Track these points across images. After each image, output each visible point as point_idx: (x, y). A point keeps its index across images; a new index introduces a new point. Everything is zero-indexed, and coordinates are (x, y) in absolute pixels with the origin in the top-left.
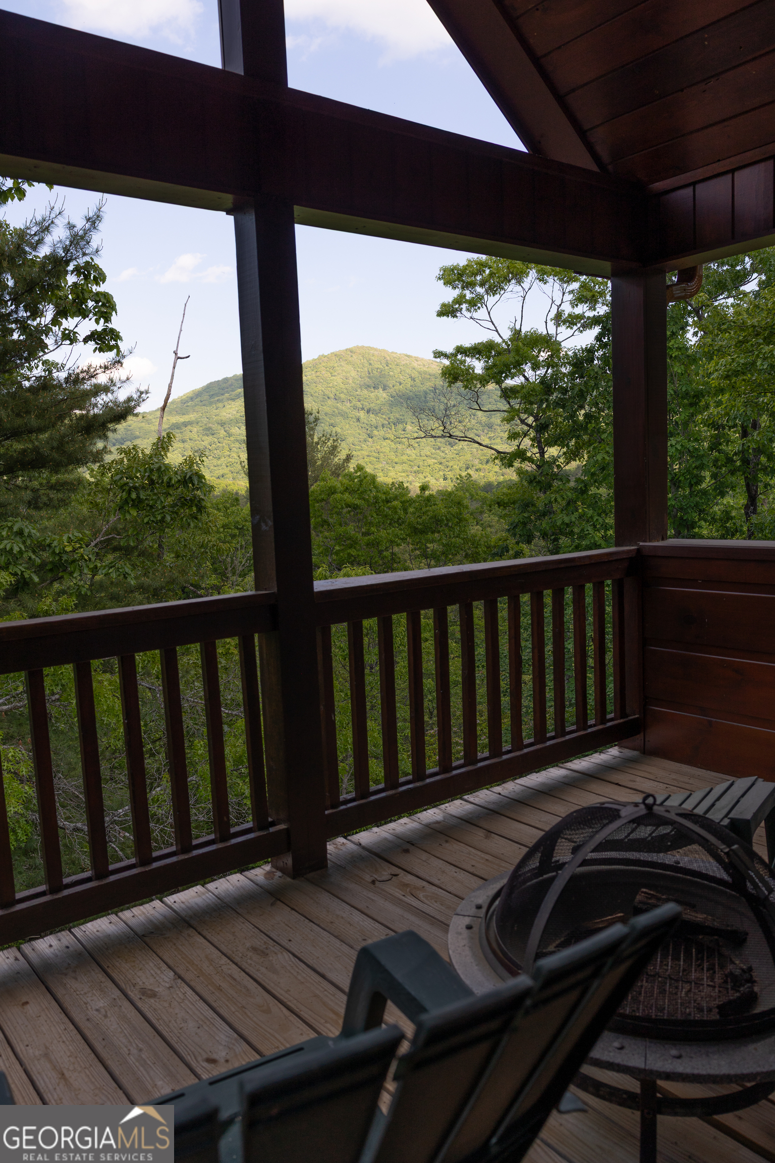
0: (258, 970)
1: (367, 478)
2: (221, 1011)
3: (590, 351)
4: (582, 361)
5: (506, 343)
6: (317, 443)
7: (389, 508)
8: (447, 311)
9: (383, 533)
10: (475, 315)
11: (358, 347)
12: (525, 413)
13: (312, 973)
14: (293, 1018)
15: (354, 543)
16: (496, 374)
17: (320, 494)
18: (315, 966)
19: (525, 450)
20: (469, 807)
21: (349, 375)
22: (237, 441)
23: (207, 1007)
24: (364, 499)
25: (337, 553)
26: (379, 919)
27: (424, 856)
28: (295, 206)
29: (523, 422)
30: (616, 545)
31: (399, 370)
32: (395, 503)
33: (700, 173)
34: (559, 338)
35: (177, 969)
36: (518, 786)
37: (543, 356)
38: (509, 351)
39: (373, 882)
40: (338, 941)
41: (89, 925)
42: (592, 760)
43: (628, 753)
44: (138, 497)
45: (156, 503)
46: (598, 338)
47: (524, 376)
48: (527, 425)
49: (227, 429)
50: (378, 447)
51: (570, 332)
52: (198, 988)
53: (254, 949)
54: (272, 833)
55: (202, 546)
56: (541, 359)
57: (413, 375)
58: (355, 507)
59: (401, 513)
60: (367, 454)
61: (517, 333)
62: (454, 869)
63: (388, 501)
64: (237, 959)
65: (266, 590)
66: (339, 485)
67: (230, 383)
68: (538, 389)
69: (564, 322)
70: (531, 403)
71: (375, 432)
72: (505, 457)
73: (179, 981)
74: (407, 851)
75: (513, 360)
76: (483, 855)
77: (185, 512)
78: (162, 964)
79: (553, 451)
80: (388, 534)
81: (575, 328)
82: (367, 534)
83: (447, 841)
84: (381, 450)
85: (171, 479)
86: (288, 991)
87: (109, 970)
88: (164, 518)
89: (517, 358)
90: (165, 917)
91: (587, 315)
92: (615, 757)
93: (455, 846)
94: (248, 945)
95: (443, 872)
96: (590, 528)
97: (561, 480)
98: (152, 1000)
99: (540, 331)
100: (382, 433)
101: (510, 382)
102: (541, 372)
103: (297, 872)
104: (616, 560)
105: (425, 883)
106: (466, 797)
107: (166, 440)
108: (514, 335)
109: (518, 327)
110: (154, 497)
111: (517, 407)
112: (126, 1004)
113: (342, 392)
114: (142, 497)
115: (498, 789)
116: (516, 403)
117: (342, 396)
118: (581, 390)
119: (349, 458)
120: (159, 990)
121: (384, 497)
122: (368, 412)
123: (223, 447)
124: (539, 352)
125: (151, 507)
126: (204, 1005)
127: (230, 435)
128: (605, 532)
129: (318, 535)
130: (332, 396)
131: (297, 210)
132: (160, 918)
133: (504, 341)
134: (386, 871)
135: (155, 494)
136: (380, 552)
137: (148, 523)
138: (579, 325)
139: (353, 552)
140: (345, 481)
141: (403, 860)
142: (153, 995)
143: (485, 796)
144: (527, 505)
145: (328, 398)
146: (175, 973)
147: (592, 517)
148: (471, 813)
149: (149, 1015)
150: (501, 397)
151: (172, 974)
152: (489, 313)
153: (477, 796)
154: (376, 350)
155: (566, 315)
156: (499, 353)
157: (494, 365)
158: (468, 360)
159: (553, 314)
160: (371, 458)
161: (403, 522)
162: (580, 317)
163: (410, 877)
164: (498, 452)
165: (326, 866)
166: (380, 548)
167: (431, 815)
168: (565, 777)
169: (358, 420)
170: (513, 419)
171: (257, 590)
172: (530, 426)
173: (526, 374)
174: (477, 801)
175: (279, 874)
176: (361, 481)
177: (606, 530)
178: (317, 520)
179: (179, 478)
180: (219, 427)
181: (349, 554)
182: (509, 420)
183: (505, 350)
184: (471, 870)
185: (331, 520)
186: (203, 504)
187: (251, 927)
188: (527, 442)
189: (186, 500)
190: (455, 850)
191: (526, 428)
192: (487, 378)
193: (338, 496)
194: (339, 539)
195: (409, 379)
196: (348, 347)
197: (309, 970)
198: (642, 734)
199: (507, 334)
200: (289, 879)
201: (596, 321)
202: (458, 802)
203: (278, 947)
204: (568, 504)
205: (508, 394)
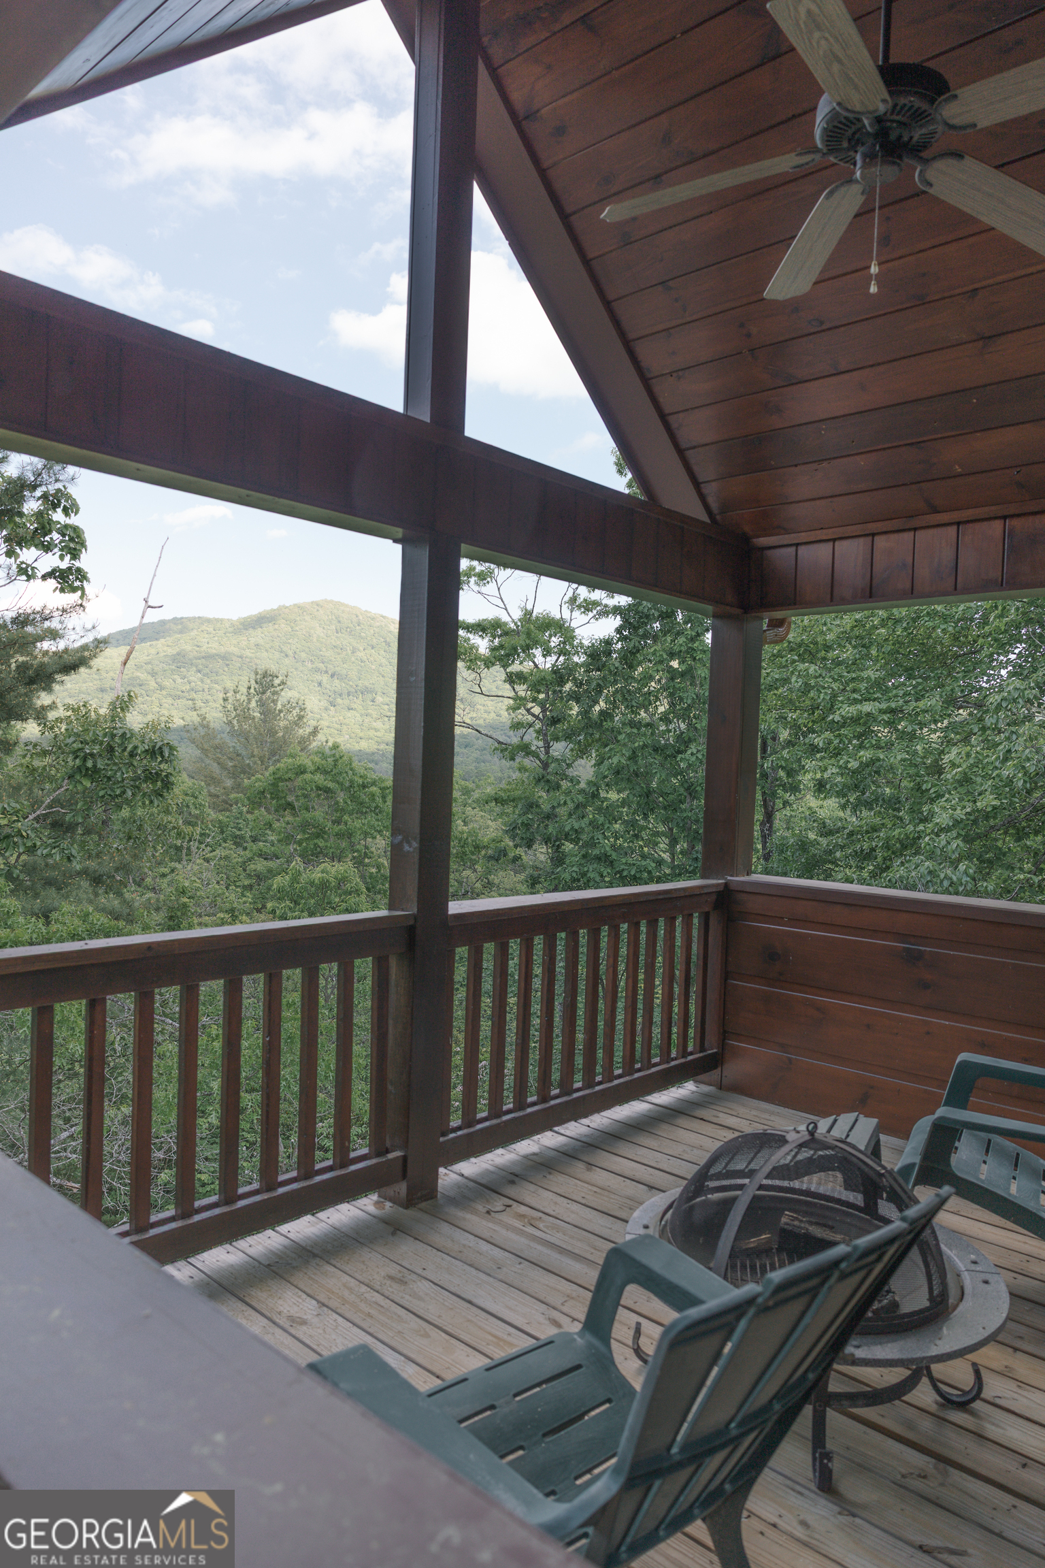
0: (402, 1298)
1: (345, 758)
2: (380, 1336)
3: (608, 642)
4: (599, 653)
5: (516, 624)
6: (280, 711)
7: (365, 794)
9: (358, 824)
10: (484, 590)
11: (326, 601)
12: (532, 702)
13: (458, 1299)
14: (454, 1341)
15: (321, 833)
16: (503, 656)
17: (287, 773)
18: (459, 1293)
19: (530, 744)
20: (561, 1139)
21: (312, 632)
22: (171, 696)
23: (364, 1333)
24: (338, 782)
25: (300, 843)
26: (507, 1248)
27: (532, 1187)
28: (463, 545)
29: (528, 710)
30: (703, 877)
31: (373, 632)
32: (374, 789)
33: (803, 537)
34: (574, 625)
35: (318, 1298)
36: (605, 1119)
37: (555, 641)
38: (517, 633)
39: (488, 1212)
40: (472, 1269)
41: (206, 1255)
42: (671, 1095)
43: (706, 1089)
44: (95, 766)
45: (115, 774)
46: (618, 631)
47: (534, 662)
48: (533, 715)
49: (159, 680)
50: (341, 718)
51: (585, 618)
52: (348, 1315)
53: (391, 1278)
54: (391, 1160)
55: (158, 828)
56: (552, 644)
57: (388, 640)
58: (327, 790)
59: (379, 800)
60: (327, 724)
61: (528, 614)
62: (566, 1201)
63: (364, 786)
64: (378, 1288)
65: (403, 910)
66: (310, 764)
67: (167, 626)
68: (549, 678)
69: (579, 607)
70: (539, 692)
71: (339, 701)
72: (506, 749)
73: (325, 1308)
74: (513, 1182)
75: (523, 644)
76: (590, 1187)
77: (147, 787)
78: (300, 1293)
79: (559, 749)
80: (363, 824)
81: (591, 615)
82: (337, 822)
83: (550, 1173)
84: (344, 721)
85: (136, 747)
86: (440, 1317)
87: (247, 1299)
88: (124, 792)
89: (528, 642)
90: (285, 1247)
91: (604, 602)
92: (693, 1092)
93: (561, 1178)
94: (383, 1274)
95: (556, 1203)
96: (600, 837)
97: (571, 781)
98: (305, 1327)
99: (552, 615)
100: (346, 702)
101: (515, 667)
102: (551, 660)
103: (409, 1203)
104: (706, 894)
105: (540, 1214)
106: (556, 1129)
107: (126, 699)
108: (525, 614)
109: (529, 607)
110: (114, 768)
111: (522, 694)
112: (278, 1331)
113: (303, 651)
114: (99, 766)
115: (585, 1121)
116: (522, 690)
117: (303, 655)
118: (598, 685)
119: (315, 732)
120: (308, 1317)
121: (360, 781)
122: (332, 676)
123: (152, 701)
124: (550, 636)
125: (109, 779)
126: (359, 1330)
127: (162, 688)
128: (615, 841)
129: (278, 820)
130: (290, 653)
131: (464, 547)
132: (280, 1247)
133: (513, 621)
134: (499, 1203)
135: (115, 764)
136: (352, 845)
137: (103, 797)
138: (595, 612)
139: (321, 843)
140: (317, 759)
141: (511, 1191)
142: (304, 1322)
143: (575, 1129)
144: (531, 805)
145: (287, 656)
146: (318, 1302)
147: (602, 825)
148: (565, 1145)
149: (308, 1342)
150: (505, 681)
151: (314, 1302)
152: (499, 589)
153: (567, 1128)
154: (347, 606)
155: (582, 600)
156: (506, 633)
157: (501, 646)
158: (471, 636)
159: (566, 598)
161: (380, 812)
162: (596, 604)
163: (523, 1208)
164: (500, 743)
165: (436, 1197)
166: (353, 840)
167: (526, 1147)
168: (650, 1111)
169: (320, 684)
170: (519, 708)
171: (391, 907)
172: (537, 717)
173: (536, 660)
174: (568, 1133)
175: (388, 1204)
176: (336, 761)
177: (616, 838)
178: (280, 802)
179: (147, 748)
180: (149, 677)
181: (315, 844)
182: (514, 709)
183: (514, 630)
184: (583, 1201)
185: (296, 804)
186: (172, 779)
187: (380, 1256)
188: (530, 736)
189: (151, 773)
190: (559, 1182)
191: (530, 718)
192: (493, 660)
193: (308, 776)
194: (304, 826)
196: (315, 599)
197: (455, 1298)
198: (719, 1069)
199: (517, 614)
200: (401, 1209)
201: (617, 610)
202: (549, 1134)
203: (415, 1276)
205: (512, 679)
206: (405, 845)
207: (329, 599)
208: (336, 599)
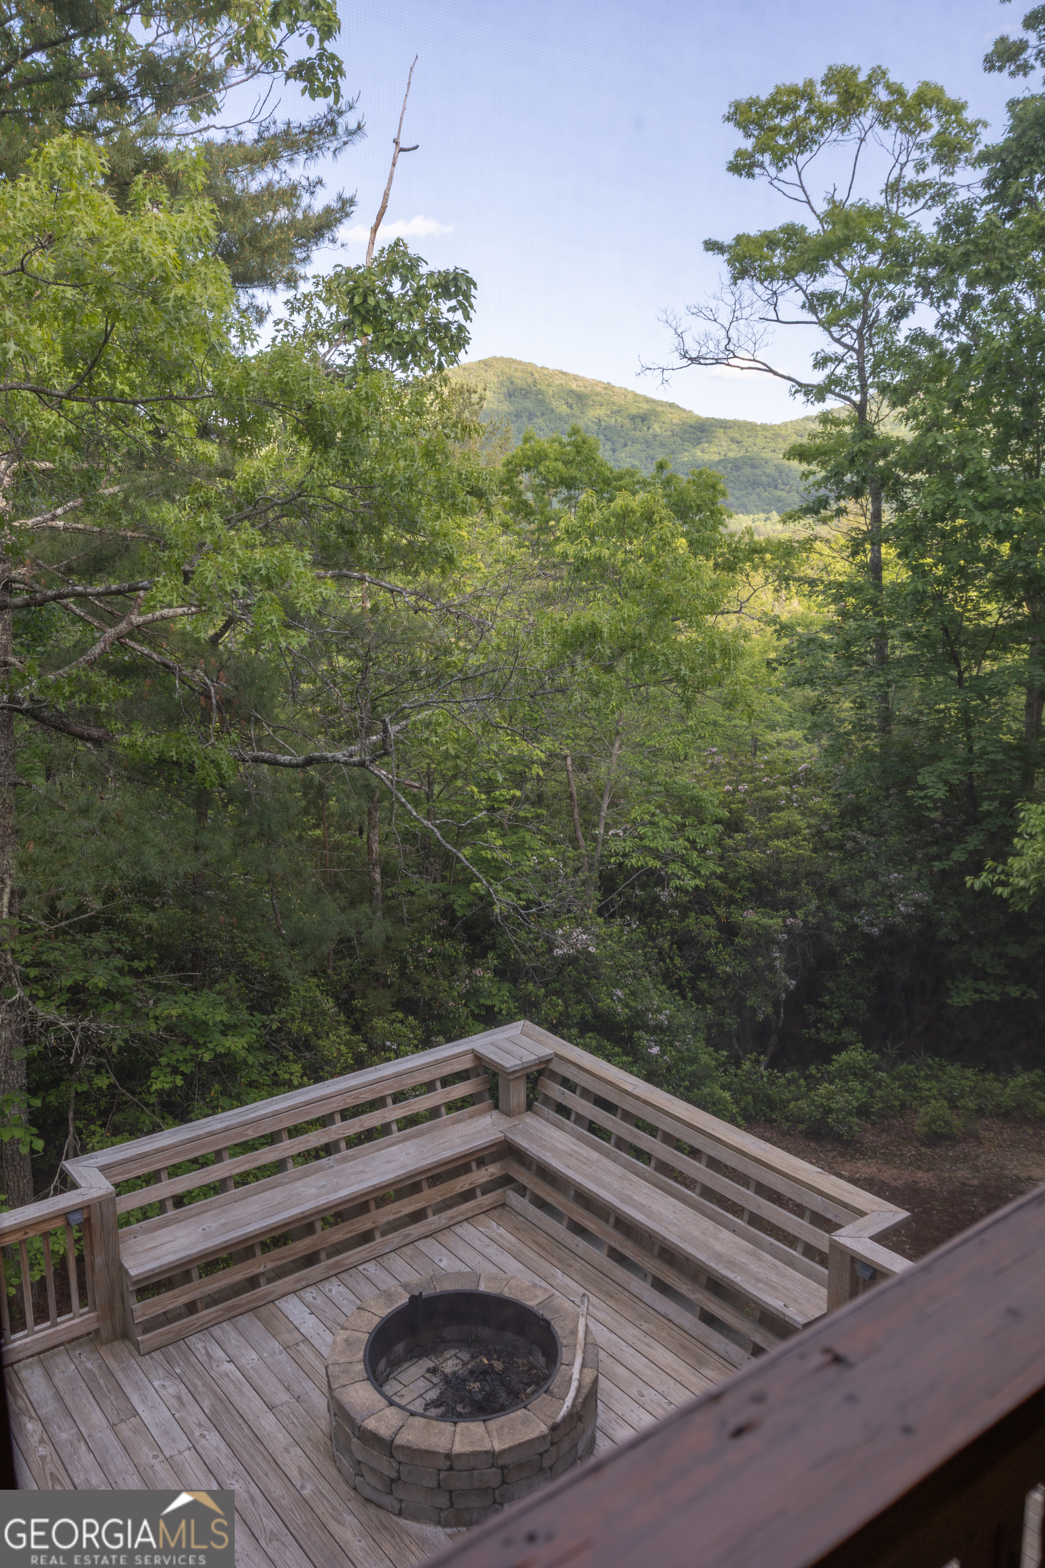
8: (742, 166)
10: (781, 174)
11: (495, 358)
31: (551, 393)
51: (913, 206)
61: (837, 207)
72: (811, 390)
91: (939, 180)
99: (874, 201)
108: (834, 208)
133: (819, 216)
138: (927, 198)
152: (799, 174)
154: (520, 363)
162: (928, 185)
207: (498, 356)
208: (506, 356)
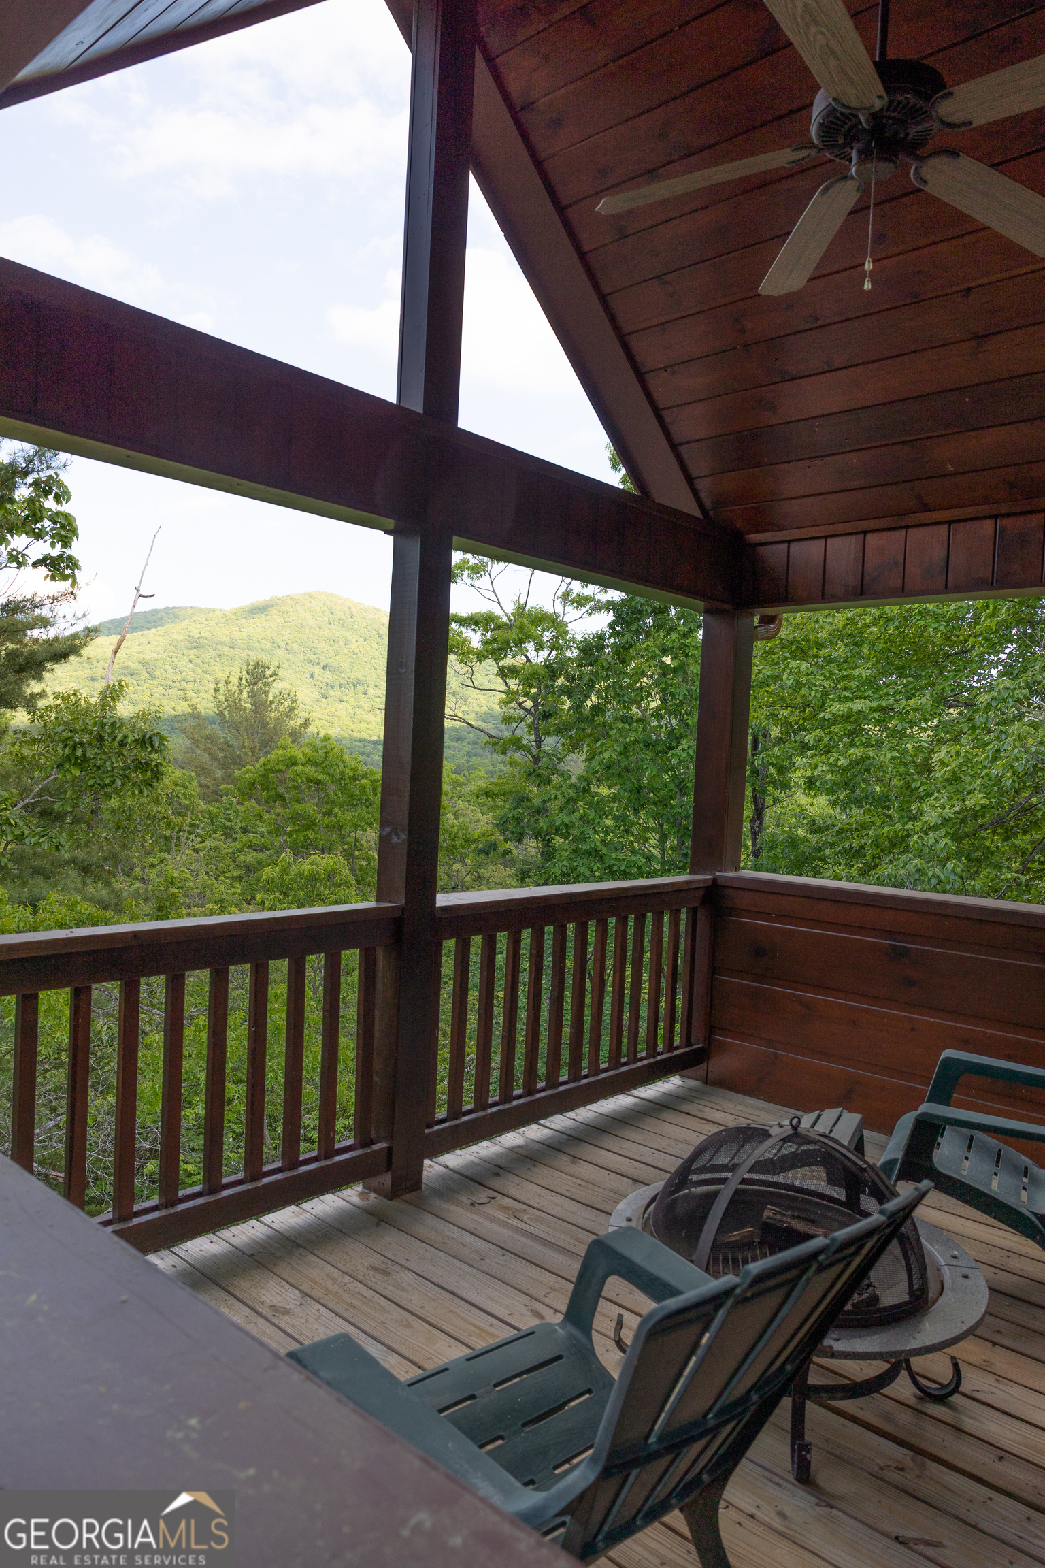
0: (385, 1288)
1: (336, 750)
3: (601, 637)
4: (591, 649)
5: (508, 618)
6: (272, 702)
7: (356, 786)
9: (348, 816)
10: (477, 583)
11: (319, 592)
12: (524, 696)
13: (441, 1290)
14: (436, 1332)
15: (311, 825)
16: (494, 649)
17: (278, 764)
18: (442, 1284)
19: (521, 738)
20: (546, 1132)
21: (305, 623)
22: (162, 685)
23: (346, 1323)
24: (329, 774)
25: (290, 835)
26: (491, 1240)
27: (517, 1180)
28: (456, 537)
29: (520, 705)
30: (691, 873)
31: (365, 624)
32: (365, 781)
33: (795, 534)
34: (567, 619)
35: (301, 1287)
36: (591, 1113)
37: (547, 636)
38: (511, 627)
39: (472, 1204)
40: (456, 1261)
41: (189, 1244)
42: (657, 1089)
43: (691, 1083)
44: (84, 755)
45: (105, 763)
46: (611, 626)
47: (526, 656)
48: (525, 710)
49: (151, 670)
50: (333, 710)
52: (330, 1305)
53: (375, 1268)
54: (376, 1151)
55: (148, 818)
56: (545, 639)
57: (380, 632)
58: (318, 782)
59: (369, 792)
60: (319, 716)
62: (550, 1193)
63: (355, 779)
64: (361, 1278)
65: (390, 902)
66: (301, 755)
67: (159, 615)
68: (541, 672)
69: (573, 602)
70: (531, 686)
71: (331, 692)
73: (308, 1298)
74: (497, 1174)
75: (516, 638)
76: (574, 1180)
78: (283, 1283)
79: (551, 743)
80: (354, 817)
81: (584, 610)
82: (328, 814)
83: (535, 1166)
84: (336, 713)
85: (126, 737)
86: (422, 1307)
87: (229, 1289)
88: (113, 782)
89: (520, 636)
90: (268, 1237)
92: (679, 1087)
93: (545, 1171)
94: (366, 1264)
95: (540, 1196)
96: (591, 831)
97: (562, 775)
98: (287, 1317)
100: (338, 694)
101: (507, 661)
102: (544, 654)
103: (393, 1194)
105: (525, 1207)
106: (542, 1122)
107: (117, 688)
108: (518, 608)
109: (522, 601)
110: (104, 757)
111: (514, 688)
112: (261, 1321)
113: (296, 642)
114: (88, 755)
115: (571, 1114)
116: (514, 683)
117: (295, 646)
118: (591, 680)
119: (307, 723)
120: (290, 1307)
121: (351, 773)
122: (324, 668)
123: (143, 691)
124: (543, 630)
125: (99, 768)
126: (341, 1320)
127: (153, 678)
128: (605, 836)
129: (269, 812)
130: (283, 644)
132: (264, 1237)
134: (483, 1195)
135: (105, 753)
136: (343, 837)
137: (92, 786)
139: (311, 835)
140: (308, 751)
141: (496, 1183)
142: (286, 1312)
143: (560, 1122)
144: (522, 800)
145: (279, 647)
146: (301, 1292)
147: (593, 819)
148: (550, 1138)
149: (290, 1331)
150: (497, 675)
151: (297, 1292)
152: (491, 582)
153: (552, 1121)
154: (340, 598)
155: (575, 595)
156: (499, 627)
157: (494, 640)
158: (464, 630)
159: (560, 593)
160: (324, 722)
161: (370, 804)
163: (507, 1200)
164: (491, 736)
165: (421, 1188)
166: (343, 832)
167: (512, 1139)
168: (635, 1104)
169: (312, 676)
170: (511, 702)
171: (377, 901)
172: (529, 711)
173: (528, 654)
174: (553, 1126)
175: (373, 1195)
176: (327, 753)
177: (607, 833)
178: (270, 793)
179: (137, 737)
180: (141, 667)
181: (305, 836)
182: (506, 703)
183: (506, 624)
184: (568, 1194)
185: (287, 796)
186: (162, 769)
187: (364, 1247)
188: (522, 730)
189: (140, 763)
190: (544, 1174)
191: (522, 712)
192: (485, 653)
193: (299, 768)
194: (295, 817)
195: (376, 636)
197: (437, 1289)
198: (705, 1064)
199: (510, 608)
200: (385, 1200)
201: (610, 605)
202: (534, 1127)
203: (399, 1267)
204: (568, 802)
205: (504, 673)
206: (393, 836)
